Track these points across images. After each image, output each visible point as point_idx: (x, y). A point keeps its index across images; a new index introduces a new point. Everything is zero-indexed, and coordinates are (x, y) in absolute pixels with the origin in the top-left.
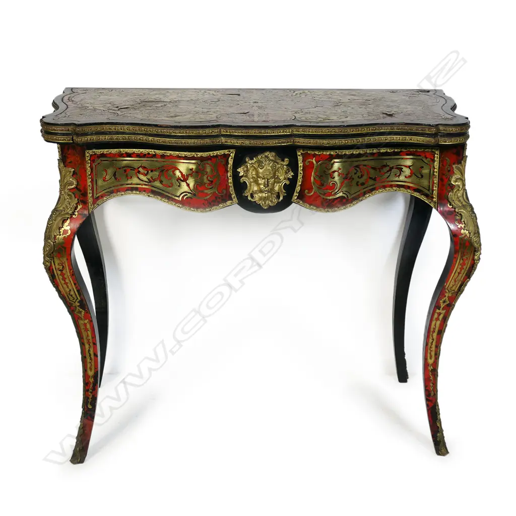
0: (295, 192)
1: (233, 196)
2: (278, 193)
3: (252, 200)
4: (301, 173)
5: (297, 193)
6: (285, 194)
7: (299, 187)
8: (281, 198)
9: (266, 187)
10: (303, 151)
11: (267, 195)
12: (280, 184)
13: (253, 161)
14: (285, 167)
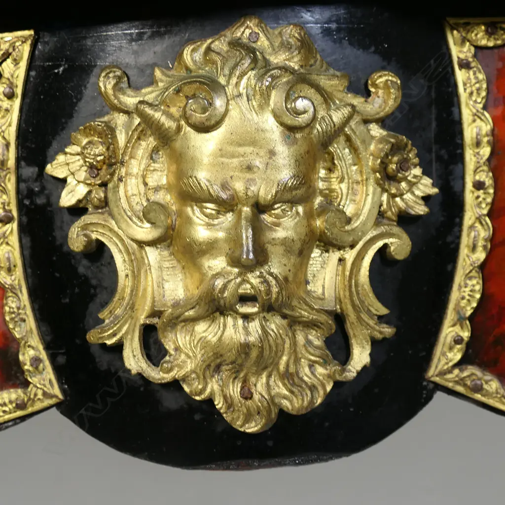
0: (450, 315)
1: (26, 357)
2: (339, 319)
3: (156, 375)
4: (479, 185)
5: (460, 320)
6: (388, 331)
7: (476, 285)
8: (360, 357)
9: (246, 268)
10: (490, 33)
11: (255, 326)
12: (350, 255)
13: (150, 94)
14: (376, 131)
